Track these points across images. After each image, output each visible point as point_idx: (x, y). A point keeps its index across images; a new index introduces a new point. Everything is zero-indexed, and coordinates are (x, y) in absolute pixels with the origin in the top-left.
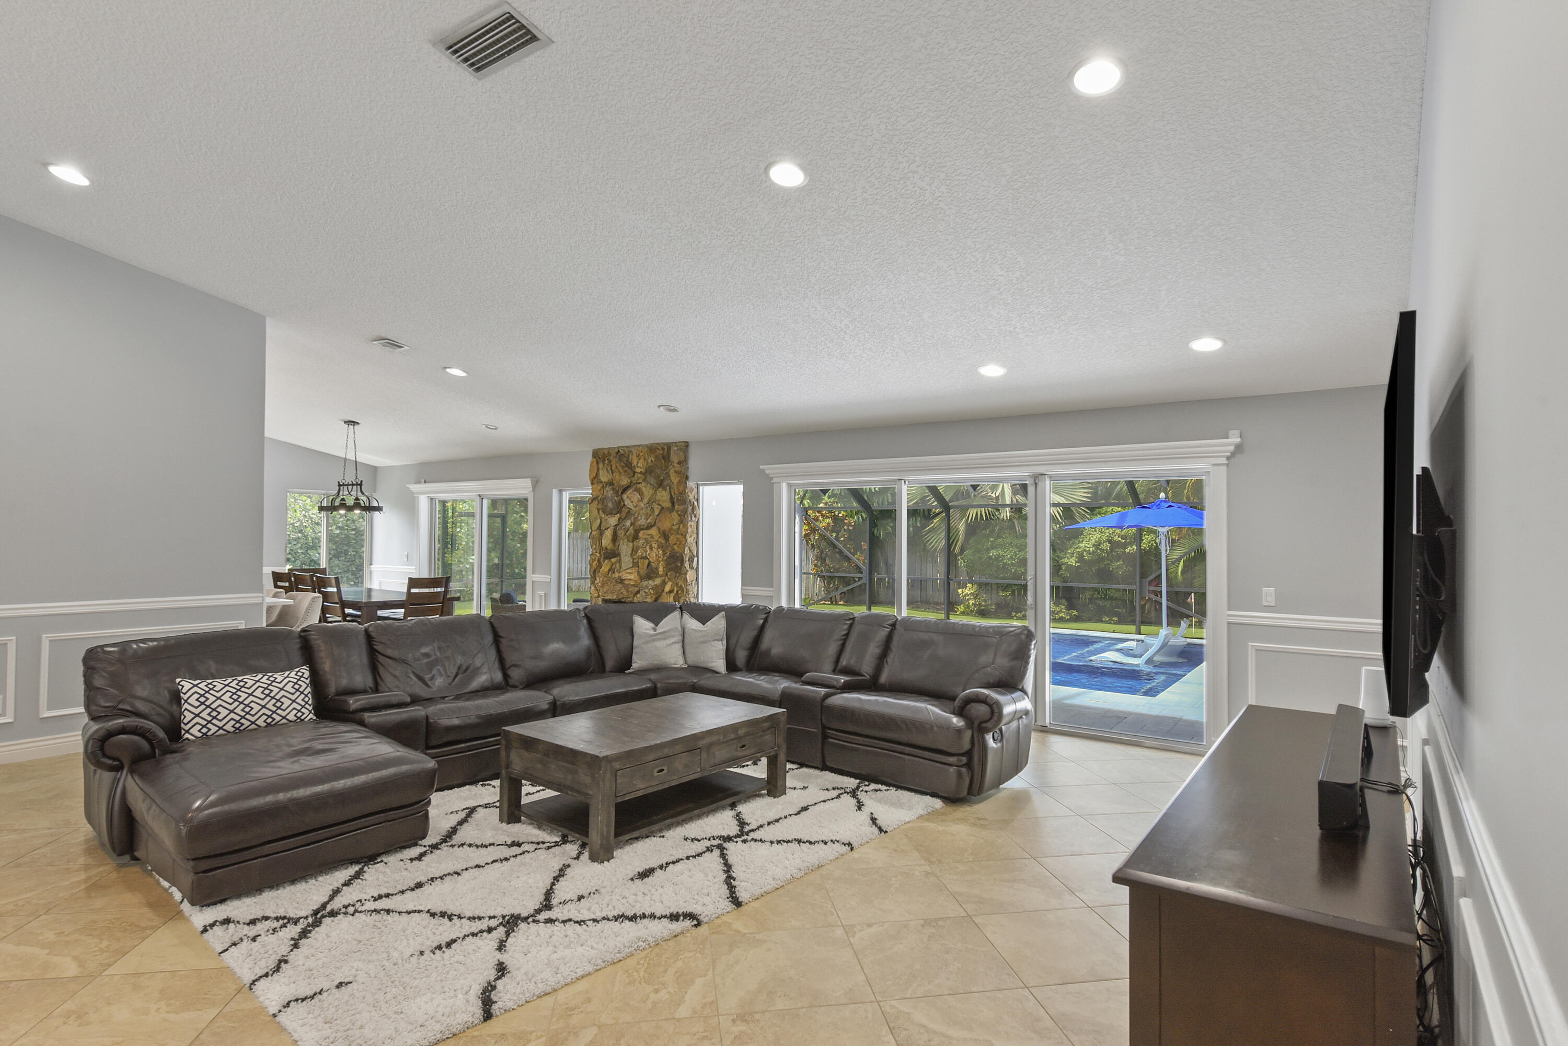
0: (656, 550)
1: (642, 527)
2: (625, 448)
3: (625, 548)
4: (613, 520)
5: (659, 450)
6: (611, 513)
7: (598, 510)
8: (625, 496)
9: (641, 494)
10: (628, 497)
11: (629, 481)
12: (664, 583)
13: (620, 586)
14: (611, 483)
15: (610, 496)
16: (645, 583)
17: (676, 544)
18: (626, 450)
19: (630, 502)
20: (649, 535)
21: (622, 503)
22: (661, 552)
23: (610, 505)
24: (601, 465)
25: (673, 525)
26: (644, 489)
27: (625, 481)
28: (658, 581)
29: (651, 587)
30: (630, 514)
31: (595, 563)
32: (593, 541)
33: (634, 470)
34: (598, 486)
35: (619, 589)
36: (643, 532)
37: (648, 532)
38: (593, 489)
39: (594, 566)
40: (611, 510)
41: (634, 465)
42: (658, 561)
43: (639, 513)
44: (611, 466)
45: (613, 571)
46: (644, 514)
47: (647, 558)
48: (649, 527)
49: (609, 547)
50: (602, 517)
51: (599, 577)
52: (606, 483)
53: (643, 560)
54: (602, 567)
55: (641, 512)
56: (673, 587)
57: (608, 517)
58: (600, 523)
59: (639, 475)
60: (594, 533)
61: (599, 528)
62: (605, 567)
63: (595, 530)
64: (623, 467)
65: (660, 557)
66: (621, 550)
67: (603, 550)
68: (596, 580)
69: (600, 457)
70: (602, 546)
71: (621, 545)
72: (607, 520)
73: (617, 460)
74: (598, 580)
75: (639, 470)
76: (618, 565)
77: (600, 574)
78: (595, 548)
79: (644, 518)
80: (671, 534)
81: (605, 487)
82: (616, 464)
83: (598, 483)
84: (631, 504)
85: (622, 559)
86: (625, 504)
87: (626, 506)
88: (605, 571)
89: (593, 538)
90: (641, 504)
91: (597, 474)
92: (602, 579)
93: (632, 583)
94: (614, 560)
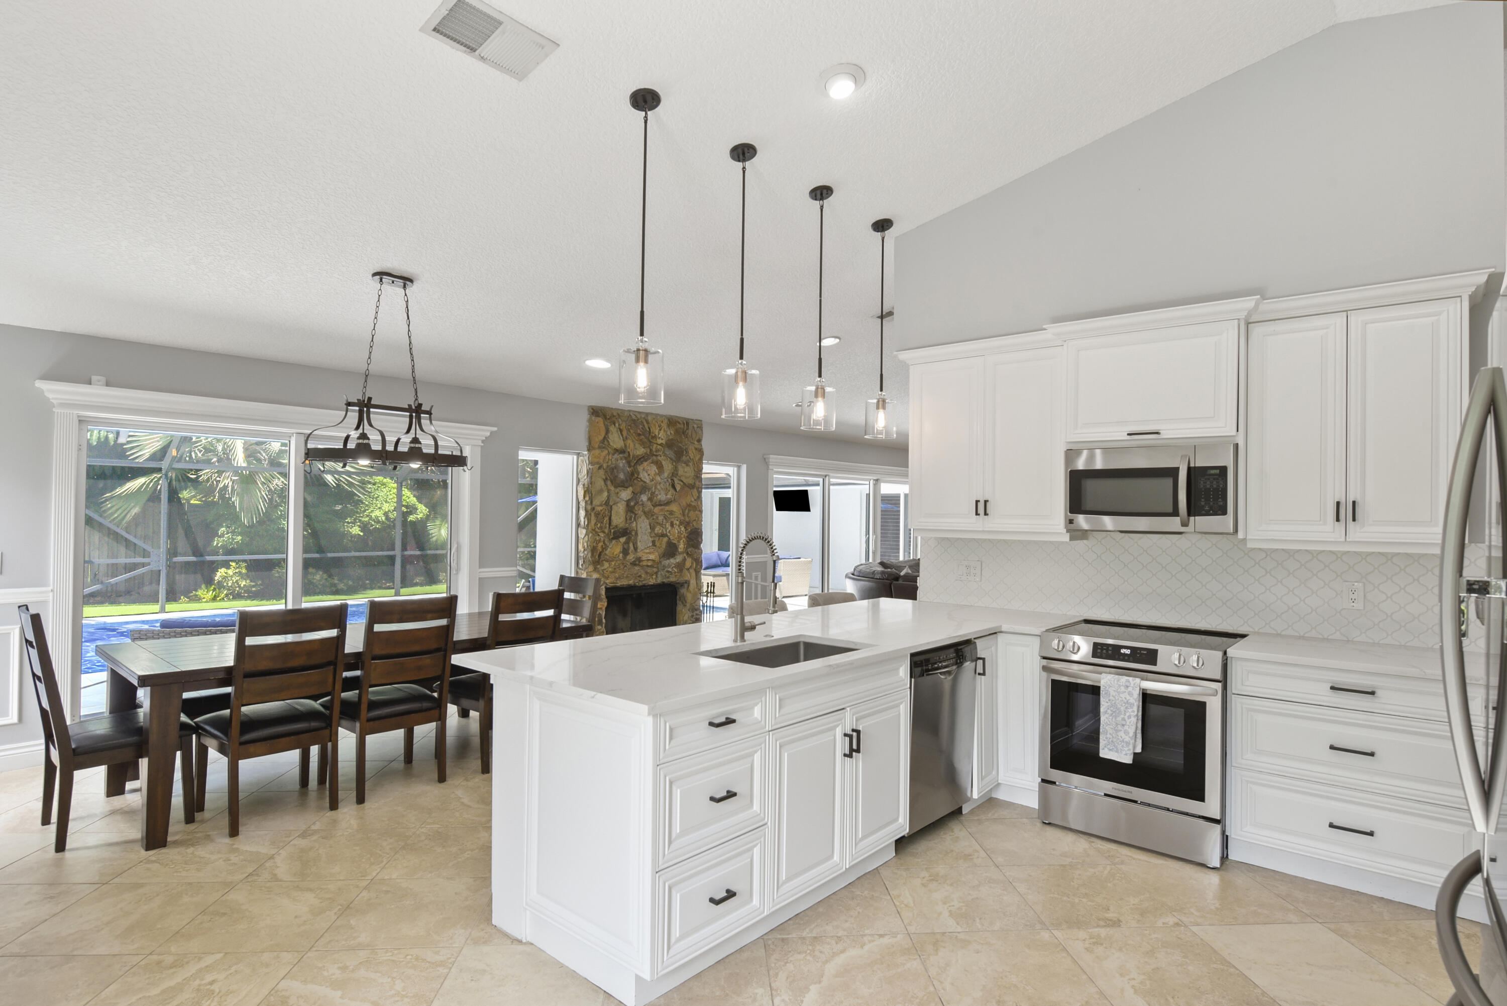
0: (677, 527)
1: (662, 503)
2: (636, 414)
3: (642, 526)
4: (626, 494)
5: (679, 423)
6: (623, 485)
7: (605, 480)
8: (640, 468)
9: (660, 467)
10: (644, 469)
11: (645, 451)
12: (685, 560)
13: (637, 568)
14: (622, 451)
15: (621, 465)
16: (667, 562)
17: (695, 520)
18: (639, 416)
19: (646, 474)
20: (667, 511)
21: (636, 475)
22: (683, 529)
23: (622, 476)
24: (612, 429)
25: (692, 501)
26: (664, 463)
27: (641, 451)
28: (679, 559)
29: (673, 566)
30: (645, 488)
31: (600, 545)
32: (593, 518)
33: (651, 440)
34: (602, 452)
35: (635, 572)
36: (660, 508)
37: (667, 508)
38: (593, 454)
39: (599, 548)
40: (622, 482)
41: (653, 435)
42: (679, 538)
43: (656, 488)
44: (621, 431)
45: (625, 552)
46: (662, 489)
47: (667, 536)
48: (668, 503)
49: (621, 526)
50: (610, 490)
51: (607, 561)
52: (616, 450)
53: (661, 538)
54: (609, 549)
55: (659, 487)
56: (692, 563)
57: (618, 490)
58: (608, 497)
59: (659, 447)
60: (599, 509)
61: (607, 503)
62: (615, 549)
63: (601, 505)
64: (639, 435)
65: (681, 534)
66: (639, 527)
67: (613, 529)
68: (603, 566)
69: (608, 417)
70: (612, 524)
71: (635, 522)
72: (618, 493)
73: (630, 426)
74: (606, 565)
75: (660, 441)
76: (631, 545)
77: (608, 557)
78: (601, 527)
79: (663, 493)
80: (689, 511)
81: (613, 455)
82: (628, 430)
83: (604, 448)
84: (647, 477)
85: (639, 537)
86: (639, 477)
87: (640, 479)
88: (615, 553)
89: (597, 515)
90: (658, 478)
91: (605, 438)
92: (613, 563)
93: (649, 564)
94: (623, 540)
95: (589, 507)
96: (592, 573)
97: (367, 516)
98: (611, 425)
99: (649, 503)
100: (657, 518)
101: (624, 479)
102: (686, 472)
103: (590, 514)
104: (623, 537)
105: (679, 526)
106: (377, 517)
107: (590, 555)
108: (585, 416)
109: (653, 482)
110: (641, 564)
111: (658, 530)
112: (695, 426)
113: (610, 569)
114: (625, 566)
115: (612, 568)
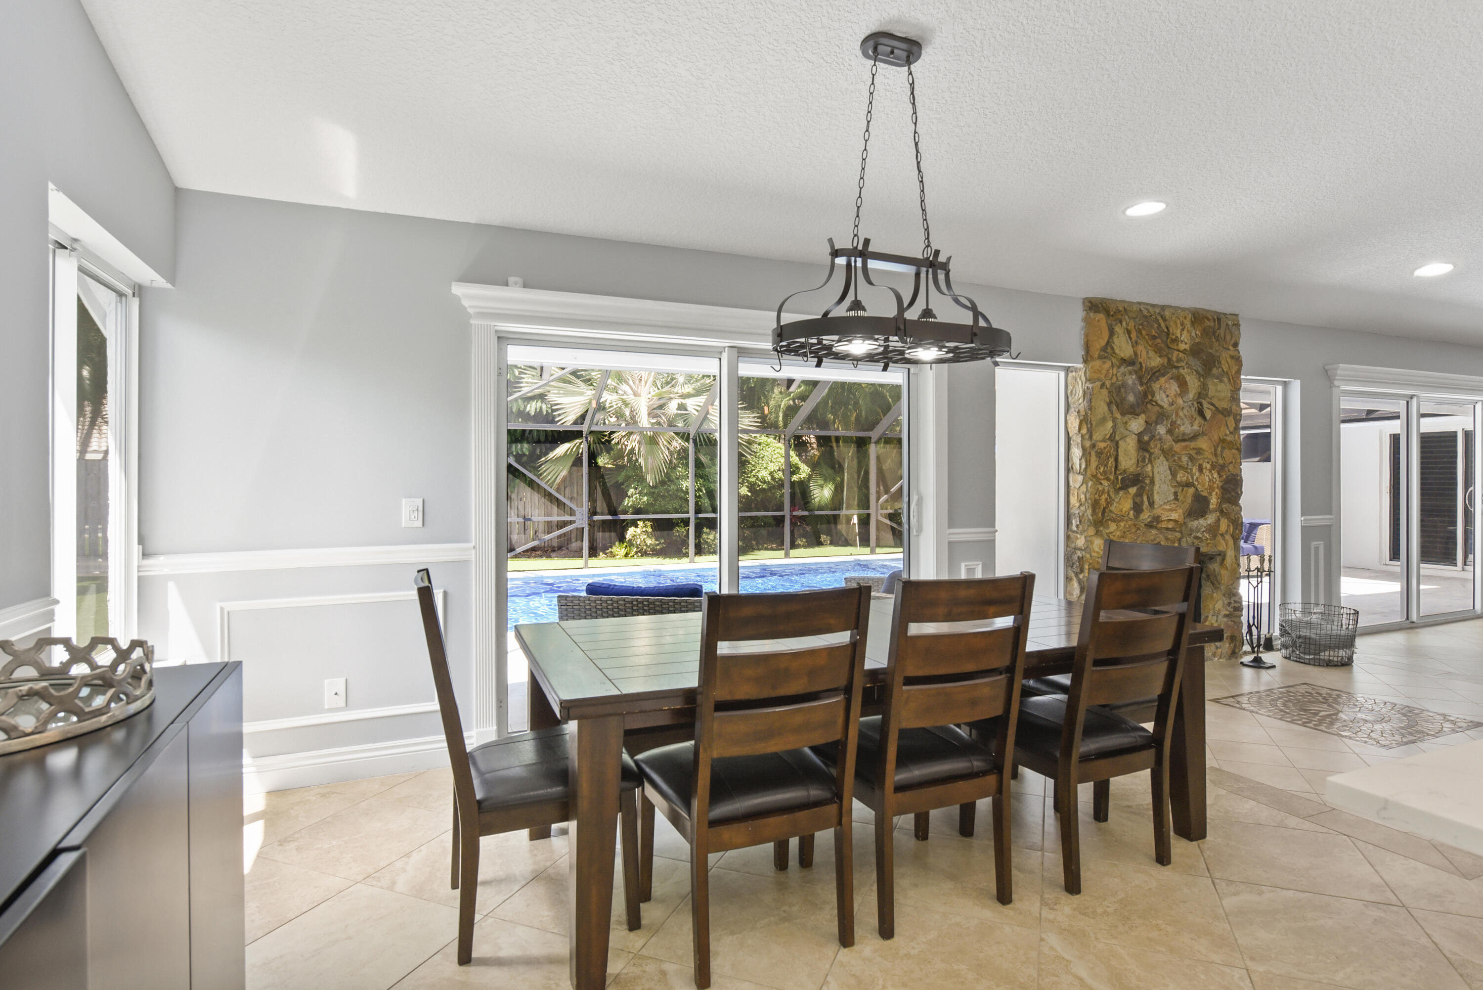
0: (1207, 473)
1: (1186, 437)
2: (1149, 307)
3: (1160, 470)
4: (1137, 425)
5: (1208, 319)
6: (1133, 411)
7: (1109, 404)
8: (1156, 386)
9: (1183, 384)
10: (1160, 388)
11: (1162, 362)
12: (1218, 520)
13: (1154, 532)
14: (1131, 362)
15: (1130, 382)
16: (1195, 523)
17: (1231, 463)
18: (1151, 310)
19: (1164, 396)
20: (1194, 449)
21: (1150, 397)
22: (1216, 475)
23: (1131, 398)
24: (1118, 329)
25: (1226, 435)
26: (1188, 378)
27: (1156, 361)
28: (1211, 519)
29: (1204, 529)
30: (1162, 416)
31: (1104, 497)
32: (1094, 459)
33: (1170, 345)
34: (1104, 363)
35: (1152, 538)
36: (1183, 444)
37: (1193, 444)
38: (1092, 367)
39: (1103, 502)
40: (1132, 406)
41: (1174, 337)
42: (1211, 489)
43: (1177, 415)
44: (1129, 332)
45: (1137, 508)
46: (1186, 416)
47: (1193, 485)
48: (1194, 437)
49: (1131, 470)
50: (1116, 418)
51: (1114, 521)
52: (1123, 361)
53: (1185, 489)
54: (1115, 504)
55: (1181, 414)
56: (1229, 526)
57: (1126, 418)
58: (1114, 428)
59: (1181, 355)
60: (1102, 445)
61: (1112, 438)
62: (1124, 504)
63: (1104, 440)
64: (1154, 338)
65: (1214, 483)
66: (1156, 473)
67: (1120, 474)
68: (1108, 528)
69: (1112, 313)
70: (1119, 467)
71: (1149, 466)
72: (1126, 423)
73: (1142, 324)
74: (1113, 527)
75: (1182, 346)
76: (1145, 498)
77: (1114, 516)
78: (1105, 472)
79: (1187, 422)
80: (1223, 448)
81: (1119, 367)
82: (1139, 332)
83: (1106, 358)
84: (1165, 400)
85: (1156, 487)
86: (1154, 399)
87: (1156, 402)
88: (1124, 510)
89: (1099, 454)
90: (1180, 401)
91: (1108, 342)
92: (1122, 524)
93: (1170, 526)
94: (1133, 490)
95: (1088, 444)
96: (1094, 538)
97: (754, 476)
98: (1116, 324)
99: (1169, 437)
100: (1180, 458)
101: (1135, 403)
102: (1219, 391)
103: (1090, 453)
104: (1133, 486)
105: (1210, 472)
106: (763, 478)
107: (1089, 512)
108: (1079, 313)
109: (1173, 407)
110: (1159, 525)
111: (1181, 476)
112: (1230, 323)
113: (1118, 533)
114: (1139, 529)
115: (1121, 531)
